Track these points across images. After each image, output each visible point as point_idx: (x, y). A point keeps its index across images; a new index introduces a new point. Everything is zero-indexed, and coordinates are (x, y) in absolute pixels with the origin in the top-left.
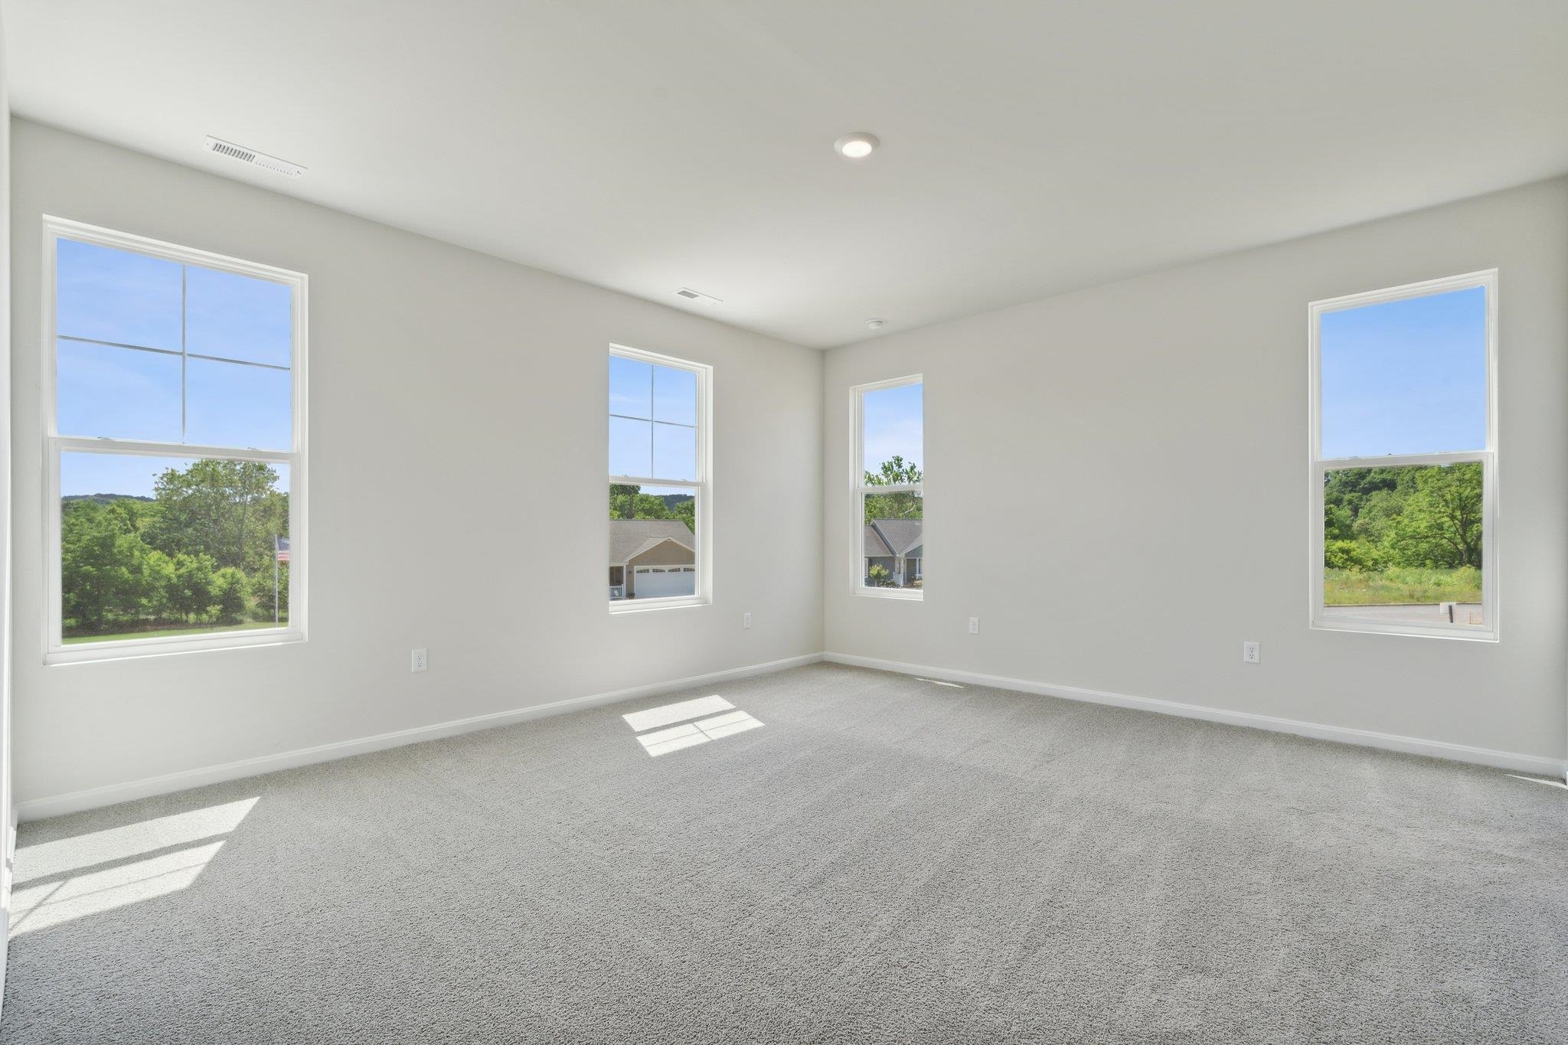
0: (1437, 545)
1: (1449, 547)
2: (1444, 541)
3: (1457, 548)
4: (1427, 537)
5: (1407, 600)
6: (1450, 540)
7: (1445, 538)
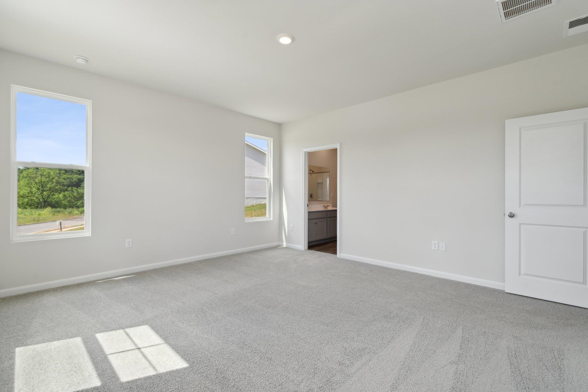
0: (32, 200)
1: (37, 200)
2: (34, 198)
3: (40, 201)
4: (28, 196)
5: (33, 222)
6: (37, 198)
7: (35, 197)
